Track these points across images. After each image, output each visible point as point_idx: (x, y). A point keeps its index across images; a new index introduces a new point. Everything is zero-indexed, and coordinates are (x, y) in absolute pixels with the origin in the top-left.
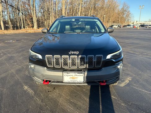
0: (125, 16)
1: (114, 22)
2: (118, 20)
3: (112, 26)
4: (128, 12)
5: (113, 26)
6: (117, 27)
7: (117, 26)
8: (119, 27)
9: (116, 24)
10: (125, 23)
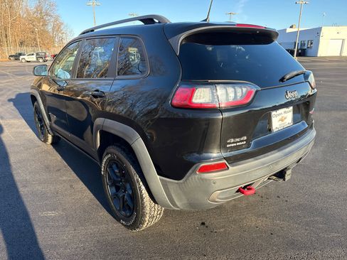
0: (50, 28)
1: (22, 43)
2: (35, 39)
3: (17, 57)
4: (56, 20)
5: (20, 54)
6: (34, 58)
7: (34, 56)
8: (41, 60)
9: (30, 50)
10: (54, 47)
